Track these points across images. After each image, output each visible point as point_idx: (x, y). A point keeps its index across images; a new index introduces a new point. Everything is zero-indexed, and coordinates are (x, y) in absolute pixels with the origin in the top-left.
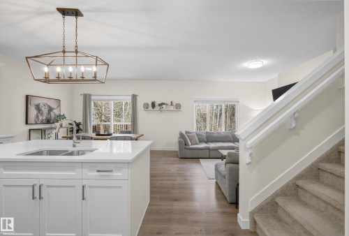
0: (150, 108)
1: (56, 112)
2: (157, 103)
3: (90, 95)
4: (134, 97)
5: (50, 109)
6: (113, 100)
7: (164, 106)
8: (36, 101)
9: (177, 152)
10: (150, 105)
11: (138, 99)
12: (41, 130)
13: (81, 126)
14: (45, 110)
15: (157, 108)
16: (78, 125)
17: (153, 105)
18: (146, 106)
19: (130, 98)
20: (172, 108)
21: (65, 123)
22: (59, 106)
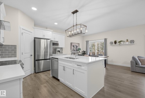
0: (114, 44)
1: (78, 47)
2: (118, 41)
3: (88, 41)
4: (106, 40)
5: (77, 47)
6: (96, 42)
7: (122, 42)
8: (73, 44)
9: (130, 68)
10: (114, 42)
11: (108, 40)
12: (74, 53)
13: (86, 52)
14: (75, 47)
15: (118, 44)
16: (85, 52)
17: (115, 42)
18: (111, 43)
19: (104, 40)
20: (127, 43)
21: (81, 51)
22: (79, 46)
